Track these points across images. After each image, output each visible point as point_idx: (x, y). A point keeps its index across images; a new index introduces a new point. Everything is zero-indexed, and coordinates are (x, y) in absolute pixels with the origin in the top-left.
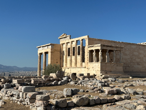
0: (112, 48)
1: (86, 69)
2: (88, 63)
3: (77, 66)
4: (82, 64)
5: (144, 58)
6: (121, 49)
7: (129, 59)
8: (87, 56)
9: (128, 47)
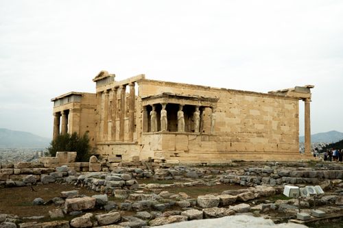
0: (191, 101)
1: (138, 147)
2: (141, 133)
3: (123, 140)
4: (131, 137)
5: (273, 122)
6: (214, 104)
7: (238, 124)
8: (140, 120)
9: (237, 100)
